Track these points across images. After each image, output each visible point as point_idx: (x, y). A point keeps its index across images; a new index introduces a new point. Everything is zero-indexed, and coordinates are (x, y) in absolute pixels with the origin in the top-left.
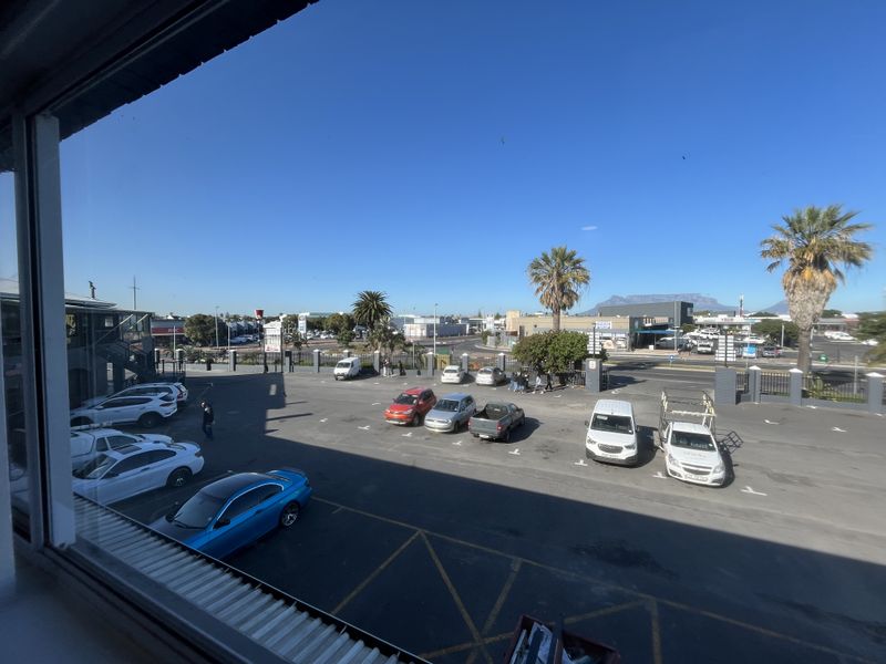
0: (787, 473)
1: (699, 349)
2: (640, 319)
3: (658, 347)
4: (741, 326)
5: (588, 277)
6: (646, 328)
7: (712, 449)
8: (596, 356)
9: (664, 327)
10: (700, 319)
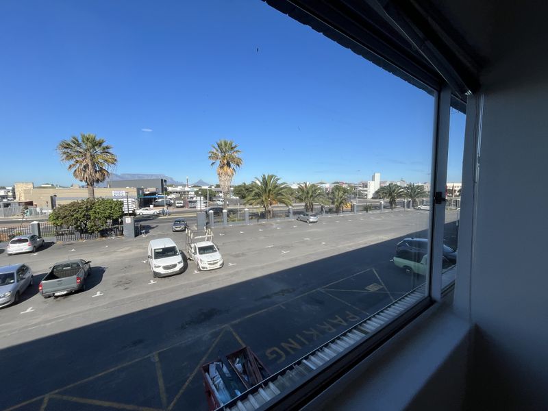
0: (238, 253)
1: (177, 205)
2: (142, 189)
3: (155, 206)
4: (188, 192)
5: (116, 160)
6: (145, 195)
7: (216, 251)
8: (130, 215)
9: (154, 194)
10: (170, 189)
